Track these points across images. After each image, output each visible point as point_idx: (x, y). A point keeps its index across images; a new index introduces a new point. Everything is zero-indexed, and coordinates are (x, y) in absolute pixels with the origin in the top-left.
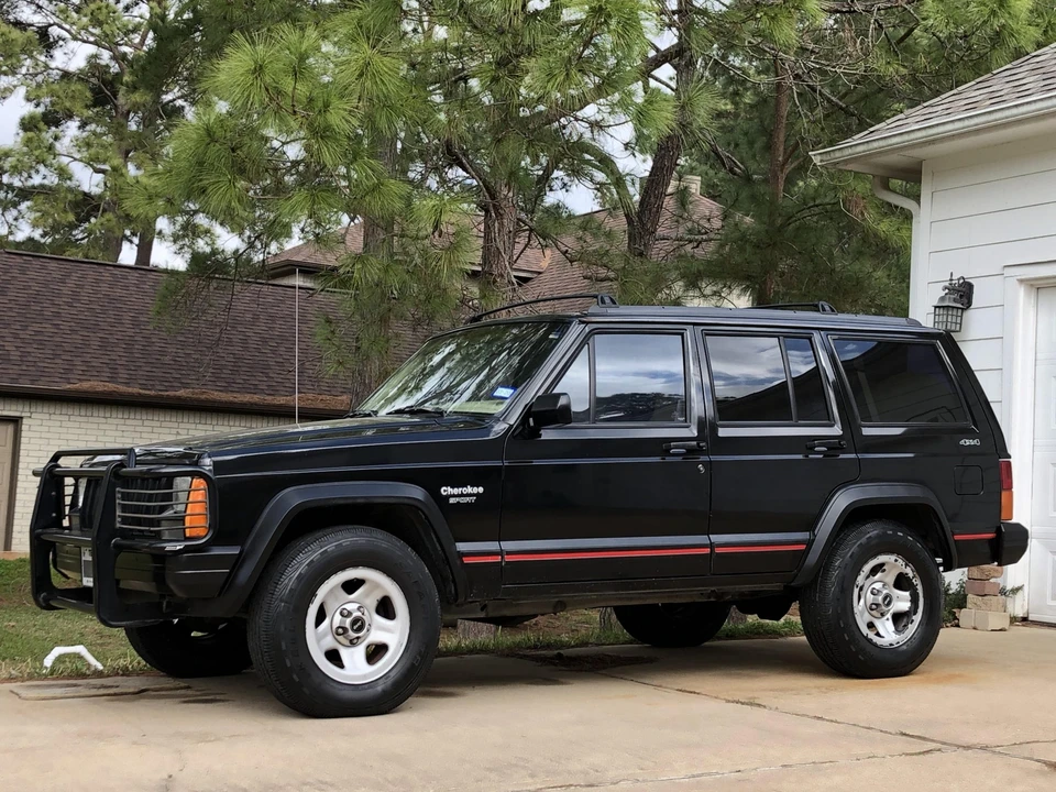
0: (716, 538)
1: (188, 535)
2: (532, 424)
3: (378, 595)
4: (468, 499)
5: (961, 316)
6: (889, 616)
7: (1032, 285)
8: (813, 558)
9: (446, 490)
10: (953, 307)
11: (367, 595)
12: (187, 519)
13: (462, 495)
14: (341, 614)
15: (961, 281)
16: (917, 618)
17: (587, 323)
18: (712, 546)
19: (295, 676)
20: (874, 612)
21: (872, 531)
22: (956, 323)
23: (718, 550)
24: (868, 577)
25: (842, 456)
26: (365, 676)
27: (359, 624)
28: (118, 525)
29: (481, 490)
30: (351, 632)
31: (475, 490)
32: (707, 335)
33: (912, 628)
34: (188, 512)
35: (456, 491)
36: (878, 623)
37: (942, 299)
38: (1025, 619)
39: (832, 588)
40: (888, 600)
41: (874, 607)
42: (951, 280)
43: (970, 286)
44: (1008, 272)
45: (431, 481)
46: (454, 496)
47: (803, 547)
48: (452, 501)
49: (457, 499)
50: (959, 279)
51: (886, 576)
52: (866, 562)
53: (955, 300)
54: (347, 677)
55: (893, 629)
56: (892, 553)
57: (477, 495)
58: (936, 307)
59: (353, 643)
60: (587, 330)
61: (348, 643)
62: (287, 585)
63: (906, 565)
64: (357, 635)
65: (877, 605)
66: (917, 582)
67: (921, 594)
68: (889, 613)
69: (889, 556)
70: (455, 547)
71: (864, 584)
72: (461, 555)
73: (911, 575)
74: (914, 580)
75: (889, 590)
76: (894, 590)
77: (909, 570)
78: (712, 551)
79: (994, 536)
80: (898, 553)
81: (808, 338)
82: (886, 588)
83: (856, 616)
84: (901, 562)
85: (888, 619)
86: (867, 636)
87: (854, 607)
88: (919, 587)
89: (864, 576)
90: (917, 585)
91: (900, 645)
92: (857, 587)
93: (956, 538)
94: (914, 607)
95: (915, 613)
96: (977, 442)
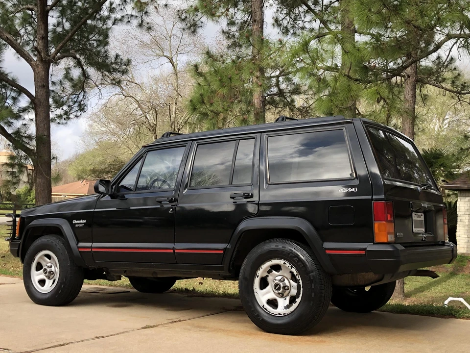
4: (81, 225)
9: (75, 222)
13: (79, 223)
16: (298, 300)
18: (174, 249)
23: (176, 251)
27: (45, 271)
29: (85, 221)
31: (83, 221)
32: (199, 144)
33: (295, 306)
35: (77, 222)
45: (70, 218)
48: (77, 226)
49: (78, 225)
57: (84, 223)
63: (292, 267)
66: (298, 277)
67: (301, 286)
68: (288, 295)
69: (280, 261)
70: (77, 244)
71: (267, 276)
72: (79, 248)
73: (295, 273)
74: (297, 277)
75: (286, 281)
76: (291, 281)
77: (294, 270)
78: (174, 251)
79: (363, 253)
80: (285, 260)
81: (254, 138)
82: (284, 280)
83: (256, 294)
84: (288, 264)
85: (285, 299)
86: (263, 306)
87: (254, 288)
88: (301, 281)
89: (264, 271)
90: (299, 280)
91: (285, 315)
92: (258, 277)
93: (328, 252)
94: (298, 293)
95: (298, 297)
96: (355, 190)
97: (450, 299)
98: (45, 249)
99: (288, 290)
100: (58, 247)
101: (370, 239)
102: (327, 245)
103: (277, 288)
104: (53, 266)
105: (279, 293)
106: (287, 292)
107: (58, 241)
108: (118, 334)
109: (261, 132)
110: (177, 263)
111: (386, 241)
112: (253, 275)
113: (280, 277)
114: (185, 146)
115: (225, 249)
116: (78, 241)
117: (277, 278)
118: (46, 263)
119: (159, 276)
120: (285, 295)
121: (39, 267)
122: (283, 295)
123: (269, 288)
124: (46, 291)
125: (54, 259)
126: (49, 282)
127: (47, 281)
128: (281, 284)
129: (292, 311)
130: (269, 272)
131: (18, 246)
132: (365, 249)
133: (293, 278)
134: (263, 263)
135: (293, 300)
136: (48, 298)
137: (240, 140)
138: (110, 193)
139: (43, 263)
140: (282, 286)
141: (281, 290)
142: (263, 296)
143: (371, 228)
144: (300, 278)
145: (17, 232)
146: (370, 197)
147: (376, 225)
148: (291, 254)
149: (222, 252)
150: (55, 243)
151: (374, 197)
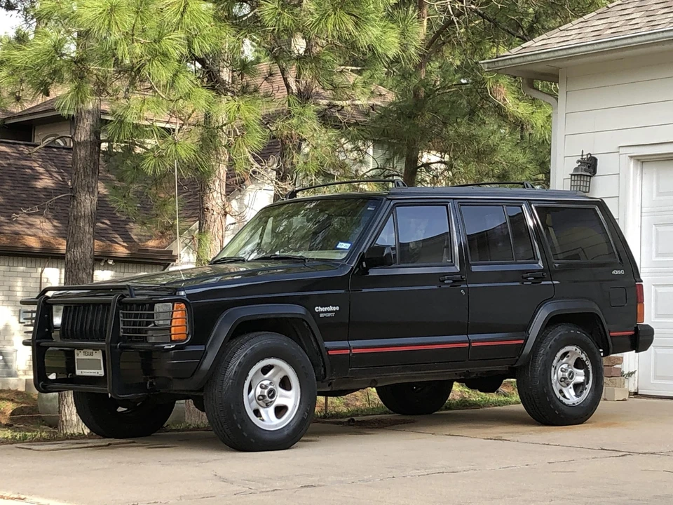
0: (472, 337)
1: (173, 339)
2: (364, 265)
3: (281, 375)
5: (590, 182)
6: (571, 385)
7: (638, 160)
8: (528, 349)
9: (318, 309)
10: (584, 175)
11: (274, 375)
12: (173, 329)
13: (327, 312)
14: (261, 387)
15: (589, 156)
16: (589, 386)
17: (392, 199)
18: (469, 342)
19: (239, 426)
20: (563, 383)
21: (561, 331)
22: (586, 186)
23: (473, 345)
24: (559, 361)
25: (543, 283)
26: (276, 426)
27: (272, 394)
28: (121, 334)
29: (338, 308)
30: (268, 398)
31: (334, 309)
32: (461, 205)
33: (586, 393)
34: (173, 324)
35: (324, 309)
36: (565, 390)
37: (576, 169)
38: (636, 394)
39: (539, 367)
40: (572, 375)
41: (563, 379)
42: (582, 155)
43: (595, 160)
44: (622, 150)
45: (308, 303)
46: (322, 312)
47: (522, 342)
48: (321, 315)
49: (325, 314)
50: (587, 155)
51: (570, 360)
52: (558, 351)
53: (585, 170)
54: (266, 426)
55: (574, 394)
56: (573, 345)
57: (335, 311)
58: (572, 175)
59: (267, 405)
60: (392, 204)
61: (264, 405)
62: (233, 369)
63: (582, 352)
64: (271, 400)
65: (565, 378)
66: (588, 363)
67: (591, 371)
72: (328, 349)
78: (470, 345)
79: (634, 333)
81: (520, 206)
88: (590, 367)
93: (612, 334)
94: (586, 379)
95: (587, 383)
96: (623, 272)
109: (528, 200)
110: (469, 360)
114: (445, 205)
115: (525, 338)
116: (324, 340)
132: (635, 330)
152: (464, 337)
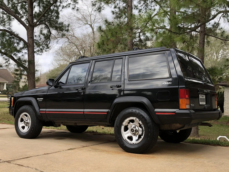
4: (41, 101)
9: (38, 99)
16: (142, 137)
23: (85, 113)
29: (43, 99)
32: (96, 62)
35: (39, 99)
45: (36, 97)
48: (39, 101)
51: (136, 123)
63: (139, 121)
67: (144, 130)
68: (137, 134)
69: (134, 118)
70: (39, 110)
71: (128, 125)
72: (40, 111)
73: (141, 124)
74: (142, 125)
75: (137, 128)
76: (139, 128)
77: (140, 122)
78: (84, 113)
79: (174, 114)
80: (136, 117)
81: (122, 58)
82: (136, 127)
83: (122, 134)
84: (138, 119)
85: (136, 136)
86: (126, 140)
87: (121, 131)
88: (143, 128)
89: (126, 123)
90: (143, 127)
91: (136, 144)
92: (123, 125)
93: (157, 114)
94: (142, 133)
95: (142, 135)
96: (170, 83)
97: (220, 137)
98: (24, 112)
99: (137, 132)
100: (30, 111)
101: (178, 107)
102: (156, 110)
103: (132, 131)
104: (28, 120)
105: (133, 134)
106: (137, 133)
107: (30, 108)
108: (56, 152)
109: (125, 56)
110: (85, 119)
111: (185, 108)
112: (121, 124)
113: (134, 126)
114: (89, 63)
115: (108, 112)
116: (40, 108)
117: (132, 126)
118: (25, 118)
119: (78, 125)
120: (136, 134)
121: (22, 120)
122: (135, 134)
123: (128, 131)
124: (25, 131)
125: (28, 116)
126: (27, 127)
127: (26, 127)
128: (134, 129)
129: (139, 142)
130: (129, 123)
131: (12, 110)
132: (175, 112)
133: (140, 126)
134: (126, 118)
135: (140, 137)
136: (26, 135)
137: (115, 59)
138: (54, 85)
139: (24, 119)
140: (135, 130)
141: (134, 132)
142: (125, 135)
143: (178, 102)
144: (143, 126)
145: (12, 104)
146: (178, 87)
147: (181, 100)
148: (139, 115)
149: (106, 113)
150: (29, 109)
151: (180, 87)
152: (82, 110)
